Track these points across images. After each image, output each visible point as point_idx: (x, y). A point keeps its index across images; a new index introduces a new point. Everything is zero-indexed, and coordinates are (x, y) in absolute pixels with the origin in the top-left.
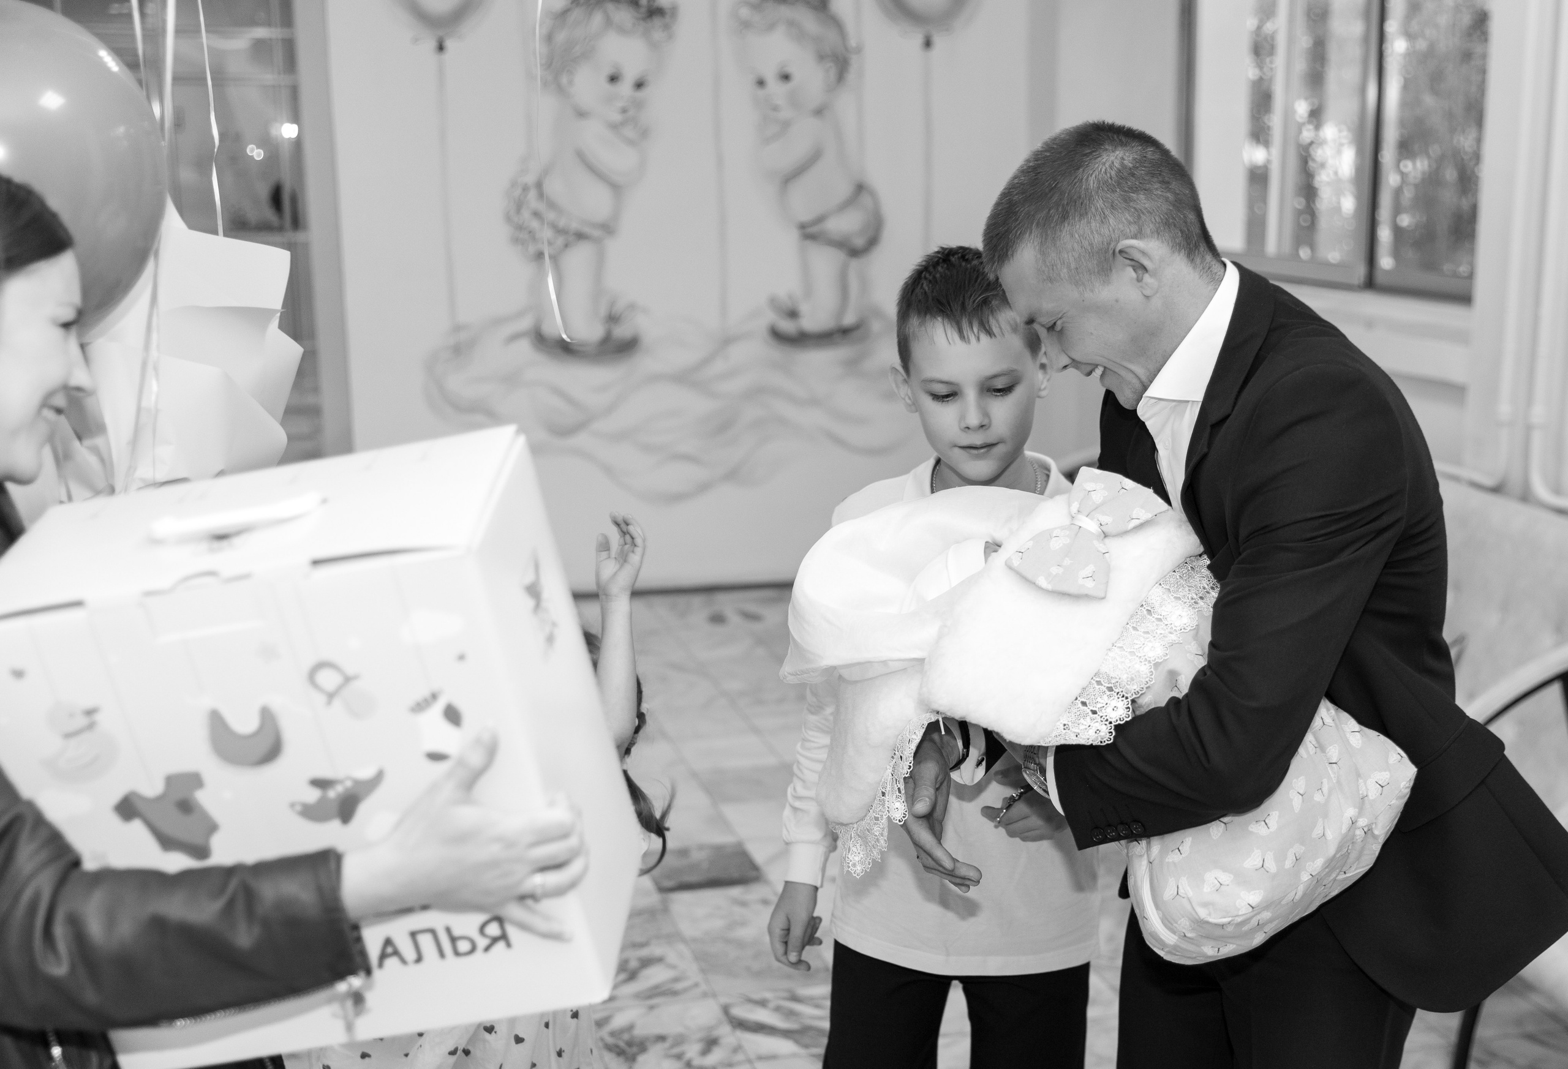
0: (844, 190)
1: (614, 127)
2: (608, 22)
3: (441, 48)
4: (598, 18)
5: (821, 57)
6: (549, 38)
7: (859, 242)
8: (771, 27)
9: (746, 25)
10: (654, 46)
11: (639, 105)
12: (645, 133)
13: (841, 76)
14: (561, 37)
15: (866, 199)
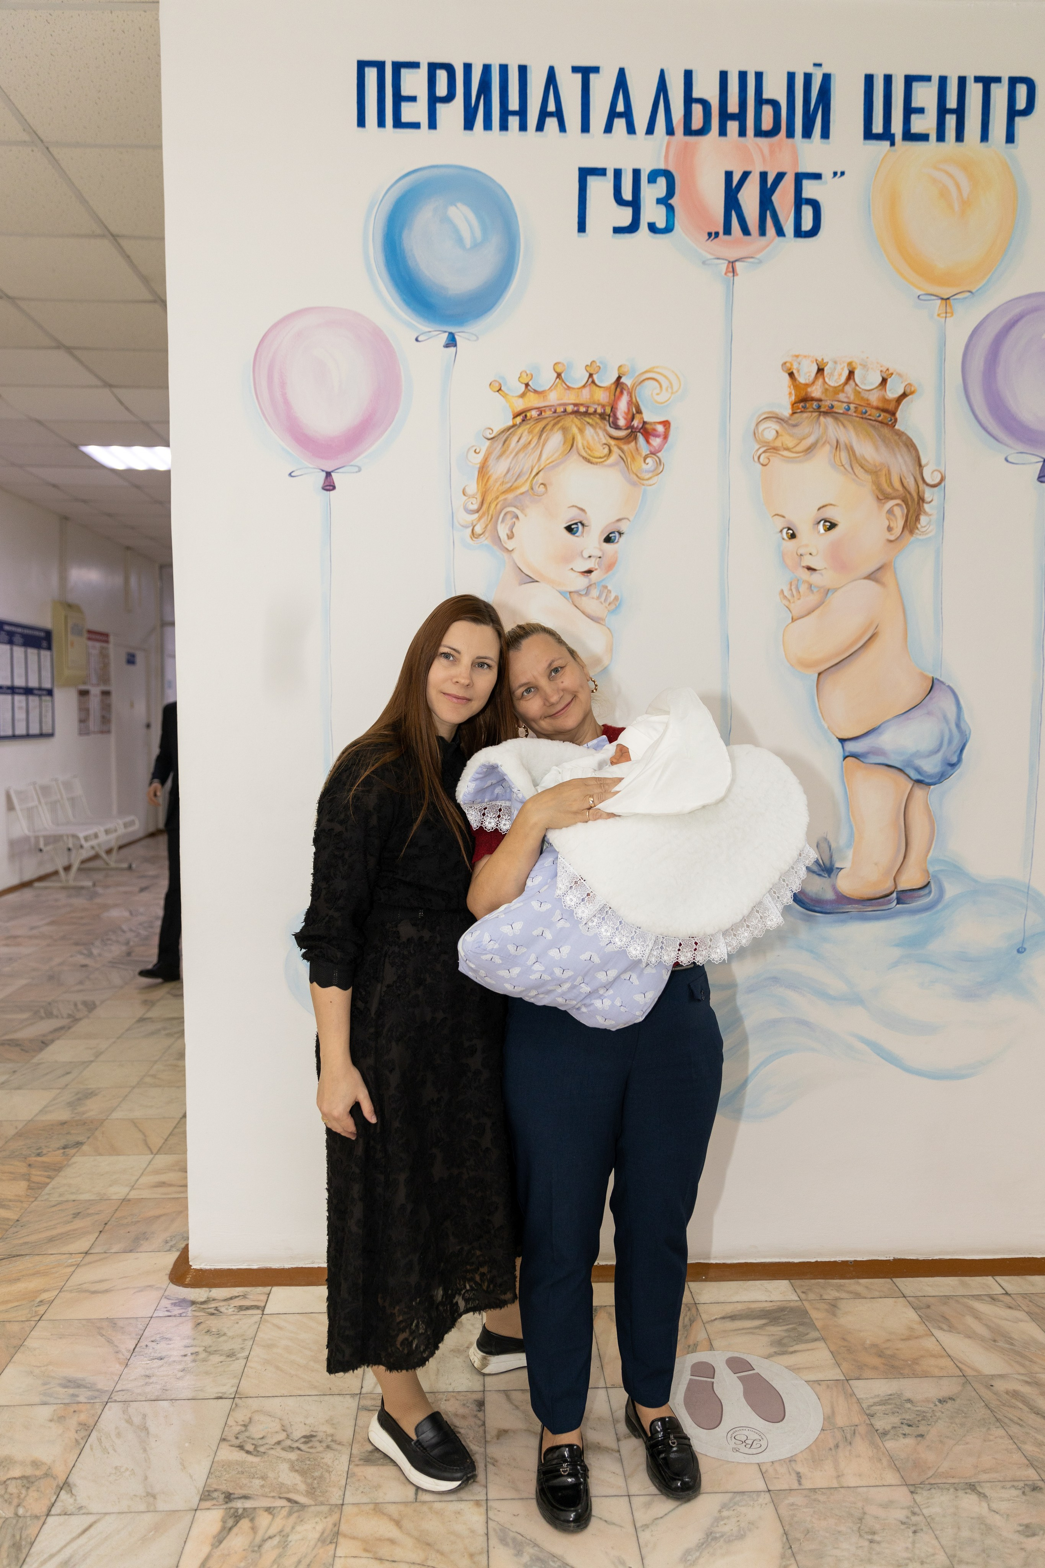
0: (911, 690)
1: (571, 595)
2: (571, 444)
3: (329, 486)
4: (555, 440)
5: (883, 497)
6: (483, 470)
7: (930, 766)
8: (810, 450)
9: (772, 449)
10: (637, 480)
11: (610, 566)
12: (615, 605)
13: (911, 524)
14: (499, 469)
15: (943, 703)
